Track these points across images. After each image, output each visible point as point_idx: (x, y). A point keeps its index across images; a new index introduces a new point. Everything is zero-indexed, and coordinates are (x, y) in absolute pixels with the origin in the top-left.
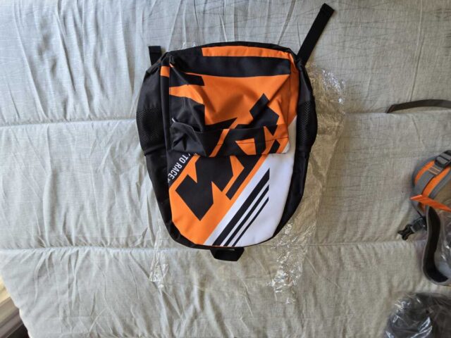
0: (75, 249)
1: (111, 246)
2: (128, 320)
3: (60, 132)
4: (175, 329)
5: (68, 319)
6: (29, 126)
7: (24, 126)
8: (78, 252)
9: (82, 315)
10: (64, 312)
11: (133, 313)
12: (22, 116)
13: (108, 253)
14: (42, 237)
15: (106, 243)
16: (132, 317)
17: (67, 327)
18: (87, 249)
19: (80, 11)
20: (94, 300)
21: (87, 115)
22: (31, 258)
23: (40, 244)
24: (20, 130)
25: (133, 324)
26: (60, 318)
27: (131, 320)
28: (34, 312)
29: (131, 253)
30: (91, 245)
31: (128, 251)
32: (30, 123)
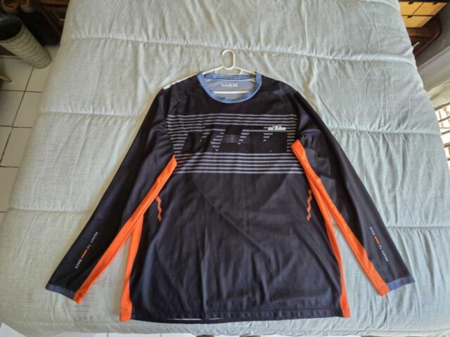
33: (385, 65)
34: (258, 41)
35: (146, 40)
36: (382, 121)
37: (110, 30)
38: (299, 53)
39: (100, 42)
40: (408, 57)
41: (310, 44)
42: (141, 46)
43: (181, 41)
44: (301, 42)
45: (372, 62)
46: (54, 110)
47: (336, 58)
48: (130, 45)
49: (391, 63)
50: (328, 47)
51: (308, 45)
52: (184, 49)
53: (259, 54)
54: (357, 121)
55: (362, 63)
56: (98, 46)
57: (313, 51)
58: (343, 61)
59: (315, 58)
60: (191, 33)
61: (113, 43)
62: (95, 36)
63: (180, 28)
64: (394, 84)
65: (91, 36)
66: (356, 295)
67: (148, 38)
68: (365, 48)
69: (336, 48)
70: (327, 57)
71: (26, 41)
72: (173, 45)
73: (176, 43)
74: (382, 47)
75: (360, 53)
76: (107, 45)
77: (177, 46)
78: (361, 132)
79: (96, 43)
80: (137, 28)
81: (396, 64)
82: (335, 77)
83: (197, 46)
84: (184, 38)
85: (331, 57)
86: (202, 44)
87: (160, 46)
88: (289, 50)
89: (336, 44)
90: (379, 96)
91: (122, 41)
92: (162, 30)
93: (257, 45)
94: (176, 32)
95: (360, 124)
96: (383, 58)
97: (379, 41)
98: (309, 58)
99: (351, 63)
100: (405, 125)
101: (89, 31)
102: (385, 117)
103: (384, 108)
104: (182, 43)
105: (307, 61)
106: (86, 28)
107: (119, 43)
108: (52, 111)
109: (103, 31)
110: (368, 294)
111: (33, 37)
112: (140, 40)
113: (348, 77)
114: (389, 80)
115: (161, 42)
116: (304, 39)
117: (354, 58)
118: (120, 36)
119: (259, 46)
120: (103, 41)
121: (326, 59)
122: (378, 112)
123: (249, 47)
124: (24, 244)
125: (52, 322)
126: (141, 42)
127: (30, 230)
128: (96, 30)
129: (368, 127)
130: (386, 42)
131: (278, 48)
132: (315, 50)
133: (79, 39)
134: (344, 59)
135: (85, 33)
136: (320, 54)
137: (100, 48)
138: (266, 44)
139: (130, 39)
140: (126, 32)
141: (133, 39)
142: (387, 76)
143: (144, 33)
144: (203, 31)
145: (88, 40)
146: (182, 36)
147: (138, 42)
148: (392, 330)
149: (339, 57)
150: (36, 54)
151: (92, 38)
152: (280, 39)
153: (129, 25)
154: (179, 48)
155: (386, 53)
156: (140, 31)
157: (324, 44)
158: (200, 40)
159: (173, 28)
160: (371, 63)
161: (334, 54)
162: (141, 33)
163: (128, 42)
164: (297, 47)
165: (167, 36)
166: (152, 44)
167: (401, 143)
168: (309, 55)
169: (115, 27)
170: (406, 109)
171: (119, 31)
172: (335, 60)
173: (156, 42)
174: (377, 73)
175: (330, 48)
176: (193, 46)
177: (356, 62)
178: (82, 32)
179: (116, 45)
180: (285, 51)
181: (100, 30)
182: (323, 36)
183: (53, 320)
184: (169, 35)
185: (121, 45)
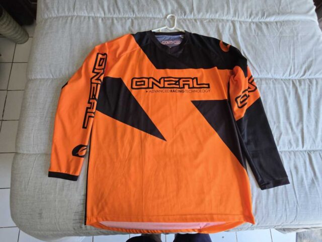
0: (291, 77)
1: (270, 79)
2: (260, 34)
3: (297, 146)
4: (232, 28)
5: (296, 34)
6: (314, 149)
7: (317, 149)
8: (289, 76)
9: (287, 36)
10: (297, 39)
11: (257, 38)
12: (318, 154)
13: (272, 75)
14: (309, 86)
15: (273, 81)
16: (257, 35)
17: (296, 30)
18: (284, 78)
19: (286, 209)
20: (280, 47)
21: (283, 154)
22: (316, 73)
23: (310, 81)
24: (320, 147)
25: (257, 31)
26: (300, 35)
27: (258, 33)
28: (316, 38)
29: (259, 75)
30: (282, 79)
31: (260, 76)
32: (313, 150)
33: (294, 24)
34: (192, 10)
35: (103, 15)
36: (292, 70)
37: (74, 9)
38: (225, 18)
39: (67, 19)
40: (312, 15)
41: (233, 10)
42: (100, 21)
43: (131, 15)
44: (226, 8)
45: (283, 21)
46: (39, 77)
47: (254, 21)
48: (91, 20)
49: (299, 21)
50: (247, 11)
51: (232, 11)
52: (134, 20)
53: (194, 21)
54: (272, 71)
55: (275, 23)
56: (66, 22)
57: (235, 16)
58: (260, 22)
59: (237, 21)
60: (138, 6)
61: (78, 20)
62: (63, 15)
63: (129, 3)
64: (301, 39)
65: (60, 15)
66: (275, 201)
67: (105, 14)
68: (277, 11)
69: (254, 12)
70: (247, 20)
71: (8, 22)
72: (125, 18)
73: (127, 16)
74: (291, 8)
75: (273, 14)
76: (73, 21)
77: (128, 18)
78: (276, 79)
79: (64, 21)
80: (95, 6)
81: (303, 22)
82: (254, 36)
83: (144, 18)
84: (133, 11)
85: (250, 20)
86: (148, 16)
87: (115, 19)
88: (217, 16)
89: (254, 9)
90: (289, 50)
91: (85, 17)
92: (115, 6)
93: (191, 13)
94: (126, 7)
95: (275, 73)
96: (292, 18)
97: (288, 3)
98: (233, 23)
99: (266, 24)
100: (310, 71)
101: (58, 11)
102: (294, 66)
103: (294, 59)
104: (132, 15)
105: (231, 24)
106: (55, 9)
107: (82, 19)
108: (38, 77)
109: (69, 10)
110: (283, 201)
111: (12, 20)
112: (98, 15)
113: (264, 35)
114: (297, 36)
115: (115, 16)
116: (228, 6)
117: (268, 20)
118: (82, 13)
119: (193, 14)
120: (70, 18)
121: (246, 22)
122: (289, 63)
123: (185, 15)
124: (31, 179)
125: (58, 231)
126: (100, 17)
127: (34, 169)
128: (64, 10)
129: (281, 75)
130: (294, 4)
131: (208, 15)
132: (237, 15)
133: (51, 18)
134: (261, 21)
135: (55, 12)
136: (241, 18)
137: (68, 25)
138: (199, 12)
139: (90, 15)
140: (87, 10)
141: (93, 15)
142: (295, 33)
143: (101, 9)
144: (147, 5)
145: (57, 18)
146: (131, 10)
147: (97, 17)
148: (300, 224)
149: (256, 20)
150: (17, 33)
151: (61, 17)
152: (209, 7)
153: (89, 3)
154: (130, 20)
155: (295, 13)
156: (98, 7)
157: (244, 9)
158: (146, 13)
159: (123, 4)
160: (282, 23)
161: (253, 17)
162: (98, 10)
163: (89, 17)
164: (223, 14)
165: (119, 11)
166: (108, 18)
167: (307, 87)
168: (233, 19)
169: (77, 6)
170: (310, 59)
171: (81, 9)
172: (253, 23)
173: (111, 16)
174: (288, 31)
175: (249, 12)
176: (141, 18)
177: (270, 23)
178: (53, 12)
179: (80, 21)
180: (213, 17)
181: (66, 10)
182: (243, 3)
183: (59, 230)
184: (121, 10)
185: (84, 20)
